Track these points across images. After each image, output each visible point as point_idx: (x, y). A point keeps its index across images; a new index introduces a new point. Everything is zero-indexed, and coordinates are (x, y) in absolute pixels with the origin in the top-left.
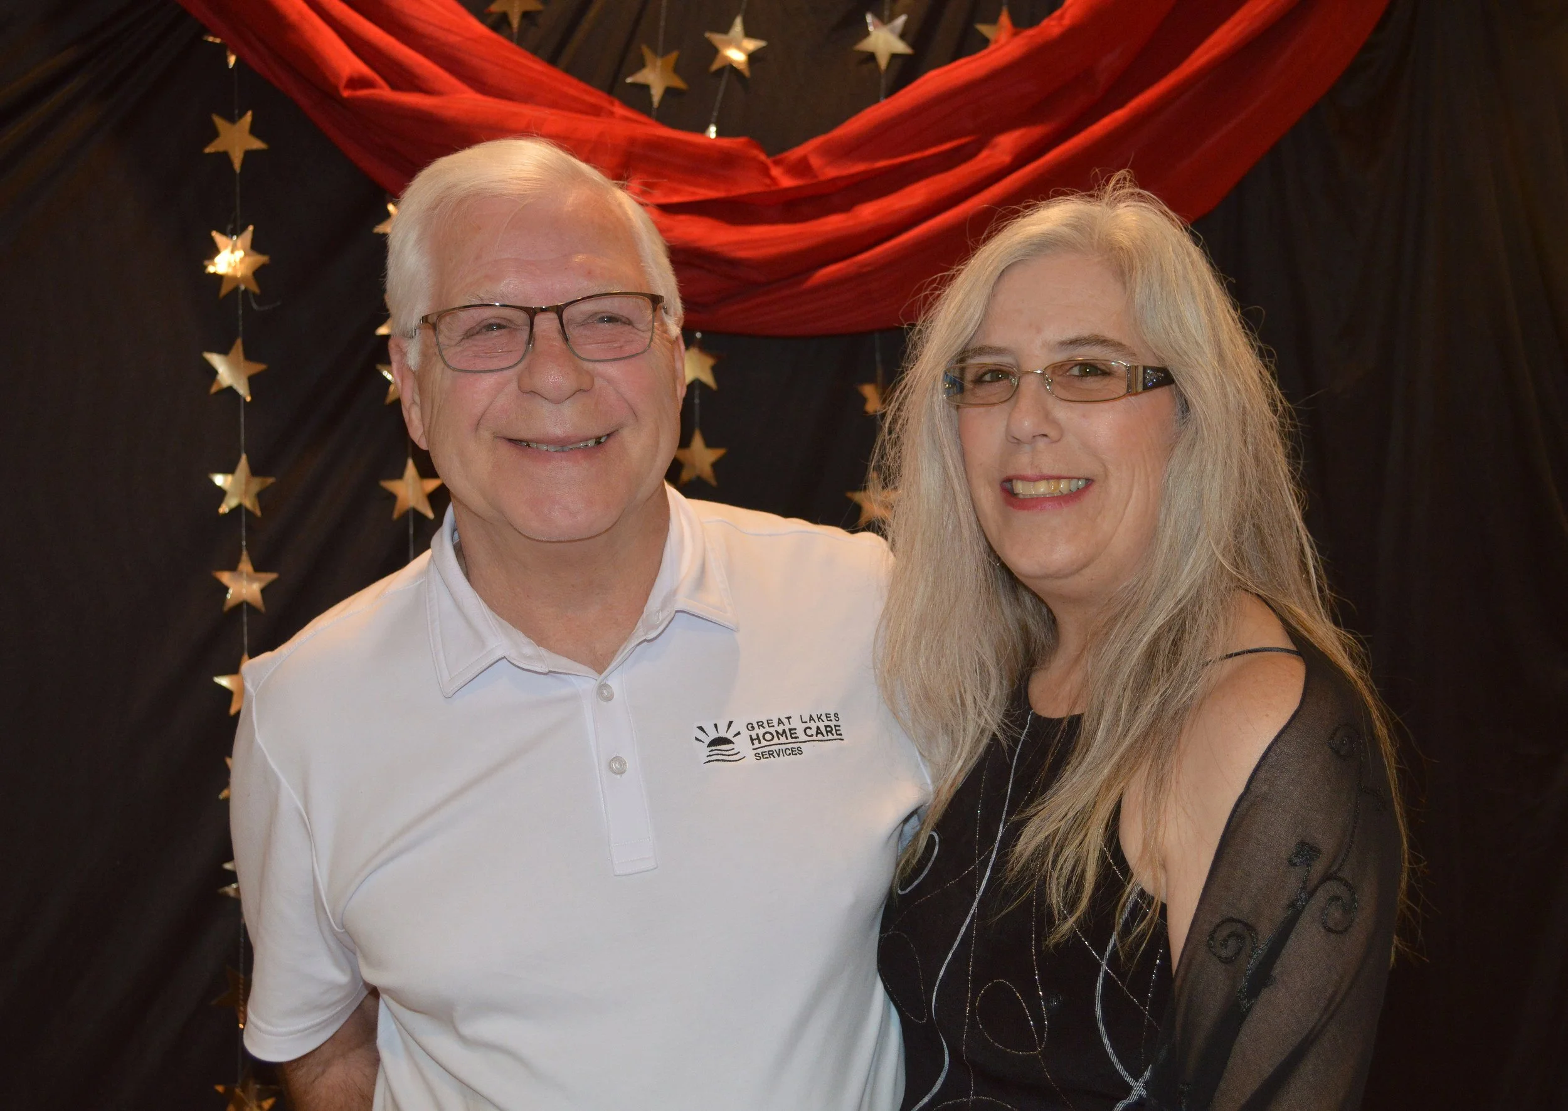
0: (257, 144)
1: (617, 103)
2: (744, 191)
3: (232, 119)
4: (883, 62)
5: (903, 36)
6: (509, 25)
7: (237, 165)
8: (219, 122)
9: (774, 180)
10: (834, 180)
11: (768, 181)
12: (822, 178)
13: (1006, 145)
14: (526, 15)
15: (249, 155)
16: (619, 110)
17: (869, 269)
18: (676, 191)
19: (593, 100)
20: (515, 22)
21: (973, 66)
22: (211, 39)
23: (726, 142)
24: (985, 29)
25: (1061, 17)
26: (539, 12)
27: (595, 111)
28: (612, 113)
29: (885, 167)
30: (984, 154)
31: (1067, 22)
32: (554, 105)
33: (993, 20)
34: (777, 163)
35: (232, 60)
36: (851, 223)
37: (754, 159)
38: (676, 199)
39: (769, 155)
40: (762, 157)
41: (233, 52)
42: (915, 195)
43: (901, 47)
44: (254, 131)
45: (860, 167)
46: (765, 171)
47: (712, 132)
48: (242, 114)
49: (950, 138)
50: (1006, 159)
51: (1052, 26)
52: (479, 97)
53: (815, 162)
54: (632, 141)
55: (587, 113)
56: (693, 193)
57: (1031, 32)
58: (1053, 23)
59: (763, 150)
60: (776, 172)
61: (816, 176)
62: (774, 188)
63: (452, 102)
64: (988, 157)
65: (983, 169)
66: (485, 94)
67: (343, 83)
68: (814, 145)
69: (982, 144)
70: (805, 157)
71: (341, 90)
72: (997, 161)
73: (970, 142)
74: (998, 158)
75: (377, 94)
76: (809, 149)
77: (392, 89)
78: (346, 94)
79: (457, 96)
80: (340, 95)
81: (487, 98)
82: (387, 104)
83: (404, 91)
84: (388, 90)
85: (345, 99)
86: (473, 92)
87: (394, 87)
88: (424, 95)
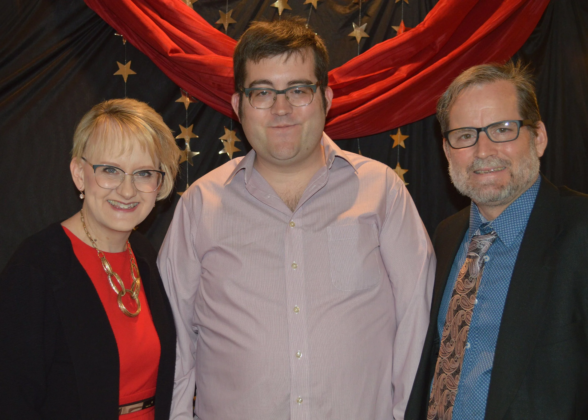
0: (133, 73)
3: (124, 64)
4: (359, 40)
5: (365, 31)
6: (224, 29)
7: (125, 80)
8: (119, 64)
10: (343, 84)
12: (338, 83)
13: (404, 70)
14: (230, 25)
15: (130, 76)
17: (357, 115)
20: (226, 27)
21: (392, 42)
22: (115, 34)
24: (395, 28)
25: (424, 24)
26: (234, 23)
29: (360, 79)
30: (396, 74)
31: (426, 25)
33: (398, 25)
35: (125, 42)
36: (350, 99)
41: (125, 39)
42: (372, 89)
43: (366, 35)
44: (132, 68)
45: (351, 79)
48: (127, 62)
49: (384, 69)
50: (405, 75)
51: (421, 27)
52: (217, 55)
53: (336, 77)
57: (413, 30)
58: (420, 26)
61: (336, 82)
63: (207, 57)
64: (398, 74)
65: (396, 79)
66: (218, 54)
67: (169, 51)
68: (334, 71)
69: (396, 70)
70: (332, 75)
71: (168, 54)
72: (401, 76)
73: (391, 69)
74: (401, 75)
75: (181, 55)
76: (334, 72)
77: (186, 53)
78: (170, 55)
79: (209, 55)
80: (168, 55)
81: (219, 56)
82: (185, 58)
83: (190, 54)
84: (185, 53)
85: (170, 57)
86: (214, 54)
87: (186, 52)
88: (197, 55)
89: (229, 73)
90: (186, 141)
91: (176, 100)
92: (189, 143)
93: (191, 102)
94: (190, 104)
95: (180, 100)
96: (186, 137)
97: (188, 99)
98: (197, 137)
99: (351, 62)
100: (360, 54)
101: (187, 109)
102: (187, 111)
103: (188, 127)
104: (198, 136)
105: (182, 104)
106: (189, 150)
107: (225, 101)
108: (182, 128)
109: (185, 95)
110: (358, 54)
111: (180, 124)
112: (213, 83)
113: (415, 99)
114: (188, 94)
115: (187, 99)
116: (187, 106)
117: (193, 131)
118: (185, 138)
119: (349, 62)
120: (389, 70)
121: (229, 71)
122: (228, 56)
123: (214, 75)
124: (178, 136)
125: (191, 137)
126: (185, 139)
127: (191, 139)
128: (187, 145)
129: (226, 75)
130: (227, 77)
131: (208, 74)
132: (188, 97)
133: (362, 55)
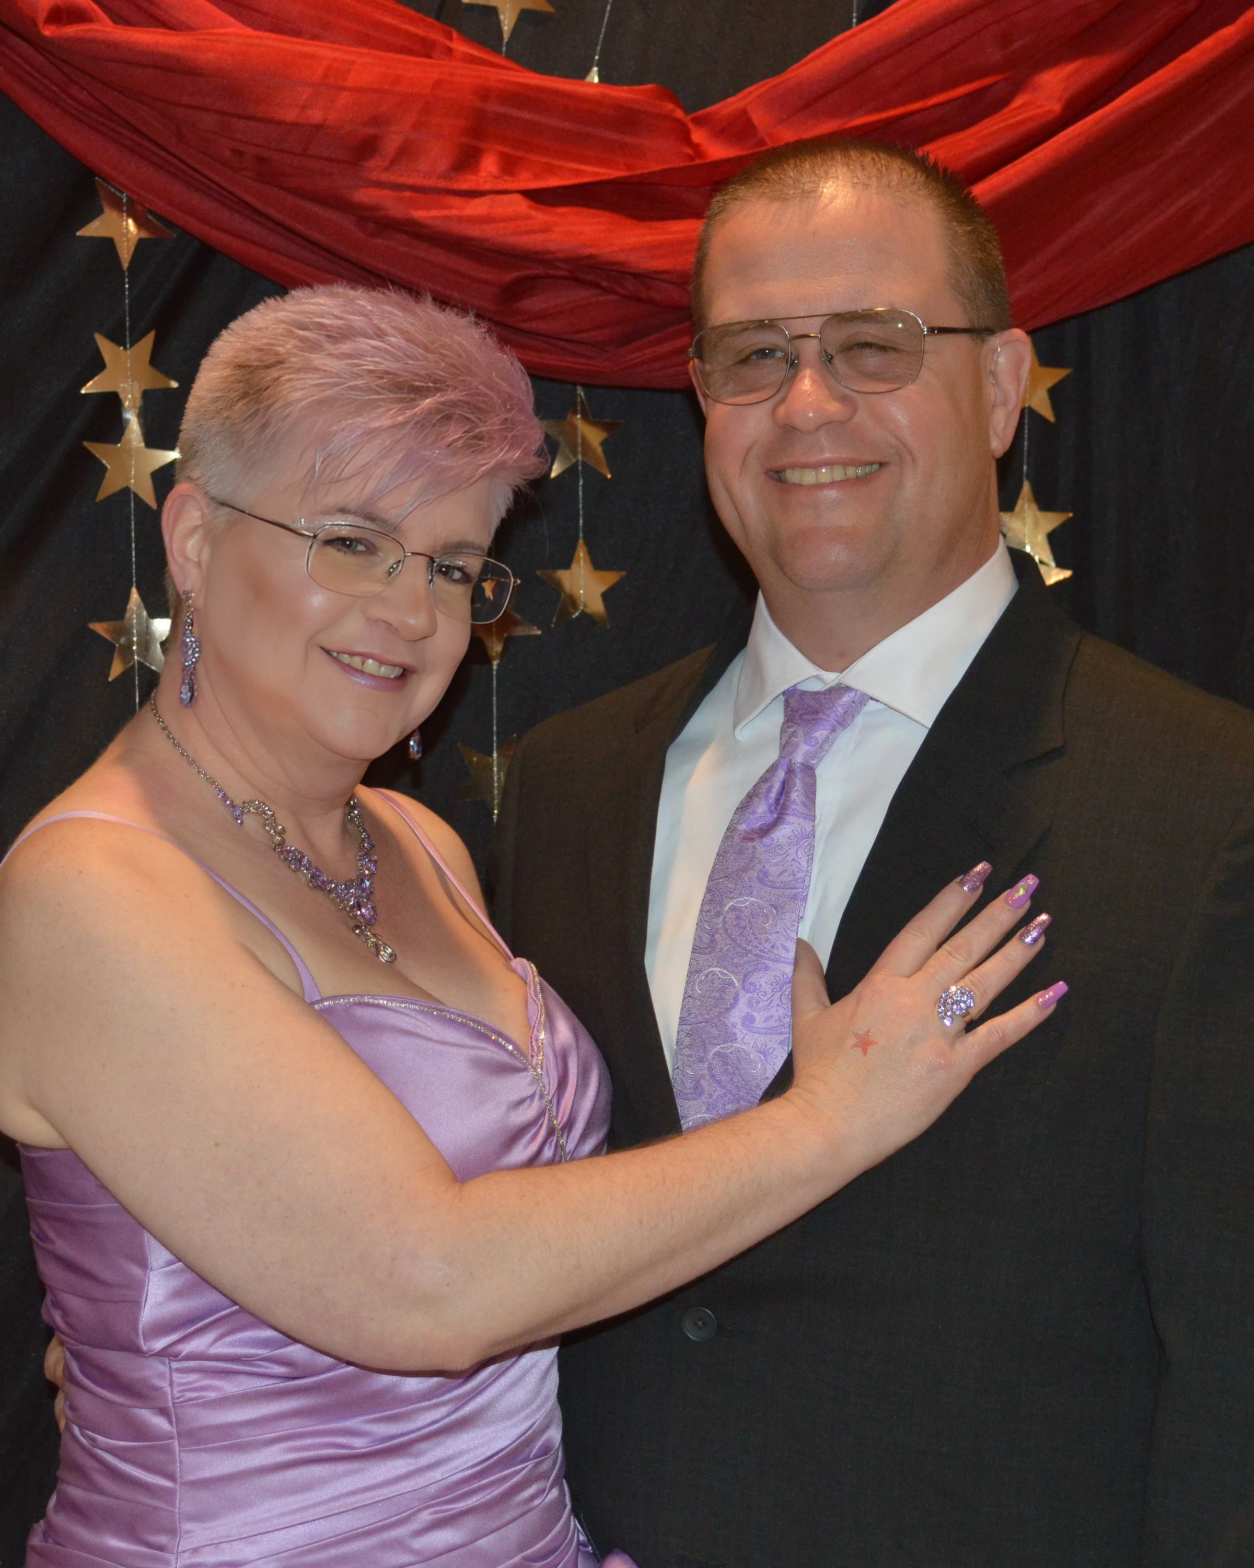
1: (455, 35)
2: (655, 167)
9: (696, 147)
11: (689, 151)
12: (770, 144)
13: (1051, 86)
16: (461, 47)
18: (551, 170)
19: (420, 32)
23: (620, 93)
27: (426, 49)
28: (450, 51)
30: (1018, 102)
32: (364, 40)
34: (698, 121)
37: (667, 117)
38: (553, 182)
39: (686, 113)
40: (679, 114)
46: (685, 137)
47: (594, 77)
49: (969, 81)
50: (1057, 107)
52: (249, 31)
53: (759, 117)
54: (485, 94)
55: (410, 52)
56: (578, 173)
59: (678, 104)
60: (698, 136)
61: (762, 142)
62: (698, 162)
63: (210, 40)
64: (1023, 105)
65: (1020, 123)
66: (257, 27)
67: (42, 15)
68: (756, 94)
69: (1017, 87)
70: (744, 112)
71: (40, 25)
72: (1039, 111)
73: (995, 83)
74: (1041, 106)
75: (97, 30)
76: (749, 99)
77: (115, 23)
78: (48, 31)
79: (214, 31)
80: (40, 33)
81: (260, 33)
82: (115, 46)
83: (133, 25)
84: (112, 24)
85: (46, 37)
86: (240, 25)
87: (119, 19)
88: (167, 31)
89: (304, 108)
90: (127, 403)
91: (79, 229)
92: (137, 411)
93: (144, 235)
94: (141, 243)
95: (93, 229)
96: (125, 385)
97: (131, 225)
98: (174, 385)
99: (823, 53)
100: (860, 21)
101: (125, 265)
102: (126, 273)
103: (131, 346)
104: (176, 380)
105: (107, 245)
106: (140, 443)
107: (288, 229)
108: (105, 346)
109: (117, 205)
110: (854, 20)
111: (100, 332)
112: (239, 153)
113: (1100, 208)
114: (131, 202)
115: (125, 223)
116: (125, 254)
117: (155, 360)
118: (119, 391)
119: (818, 56)
120: (990, 86)
121: (304, 97)
122: (297, 33)
123: (240, 117)
124: (90, 383)
125: (143, 388)
126: (122, 396)
127: (146, 394)
128: (128, 421)
129: (291, 115)
130: (295, 125)
131: (217, 112)
132: (128, 216)
133: (871, 25)
